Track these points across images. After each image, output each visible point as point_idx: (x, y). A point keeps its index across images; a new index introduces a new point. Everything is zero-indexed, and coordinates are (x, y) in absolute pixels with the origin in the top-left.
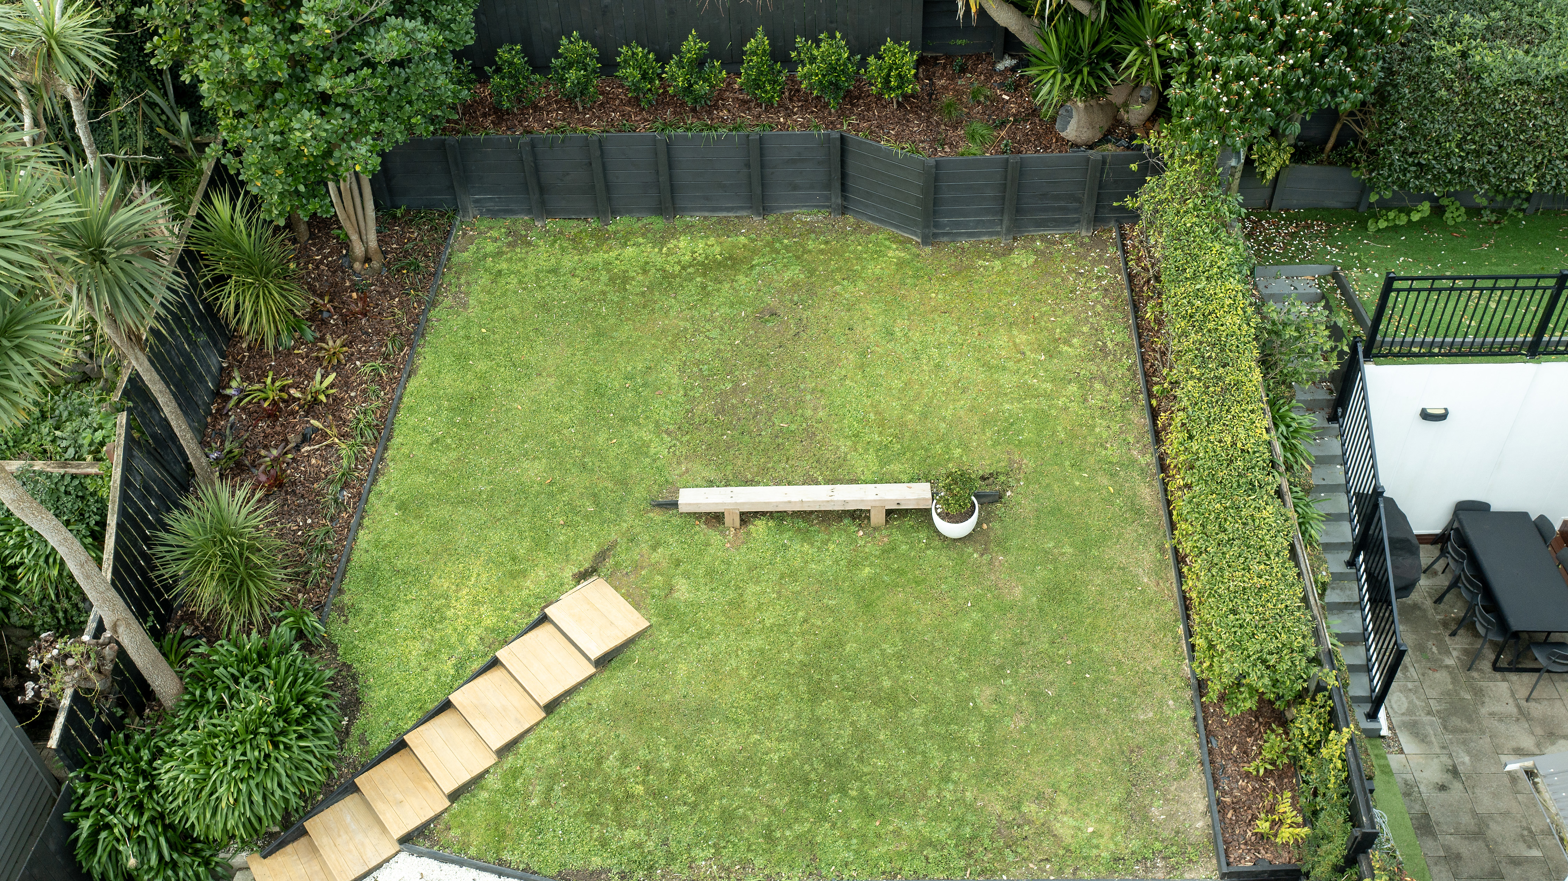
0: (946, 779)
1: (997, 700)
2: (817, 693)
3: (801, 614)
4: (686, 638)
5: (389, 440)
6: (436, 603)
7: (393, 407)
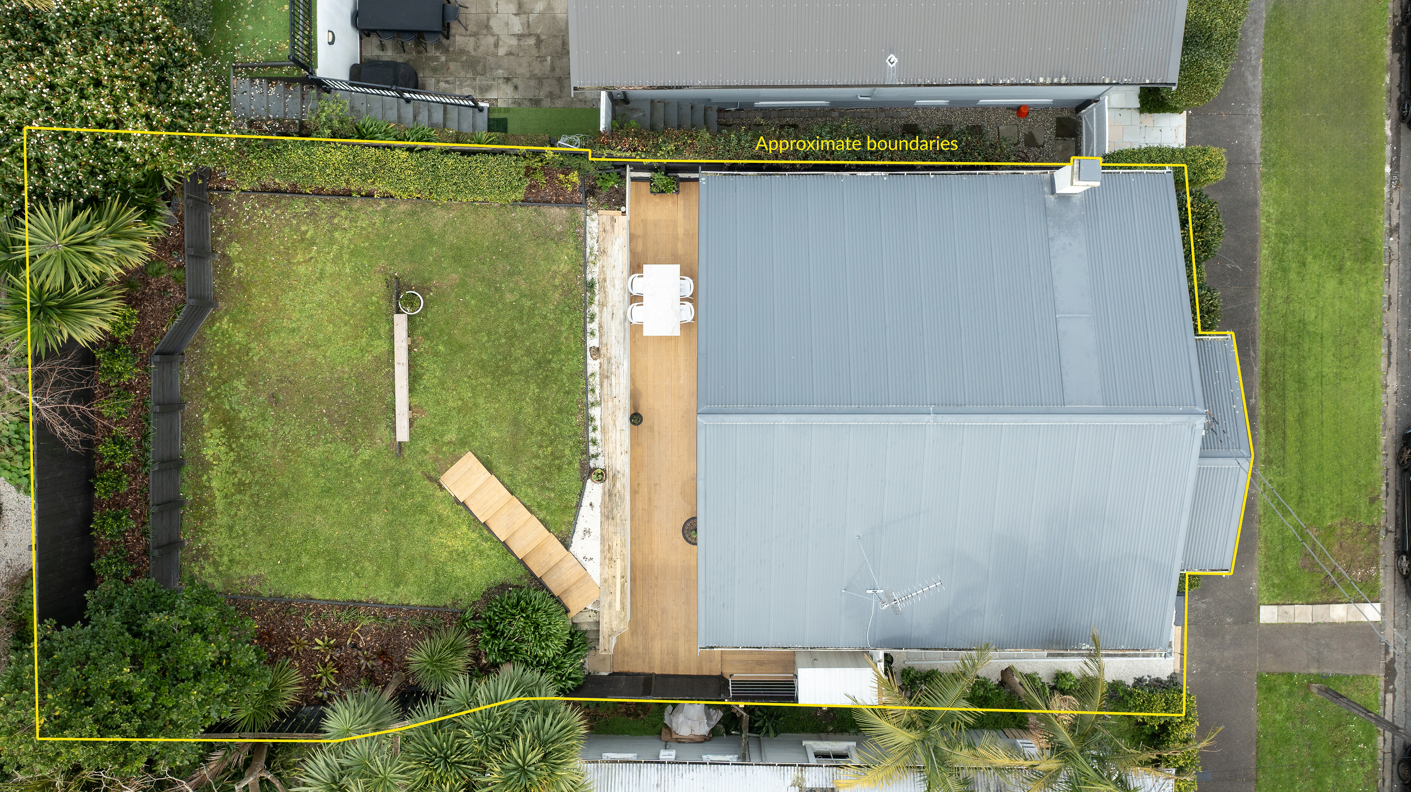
0: (545, 317)
1: (512, 291)
2: (508, 372)
3: (466, 379)
4: (478, 434)
5: (354, 601)
6: (455, 557)
7: (332, 604)
